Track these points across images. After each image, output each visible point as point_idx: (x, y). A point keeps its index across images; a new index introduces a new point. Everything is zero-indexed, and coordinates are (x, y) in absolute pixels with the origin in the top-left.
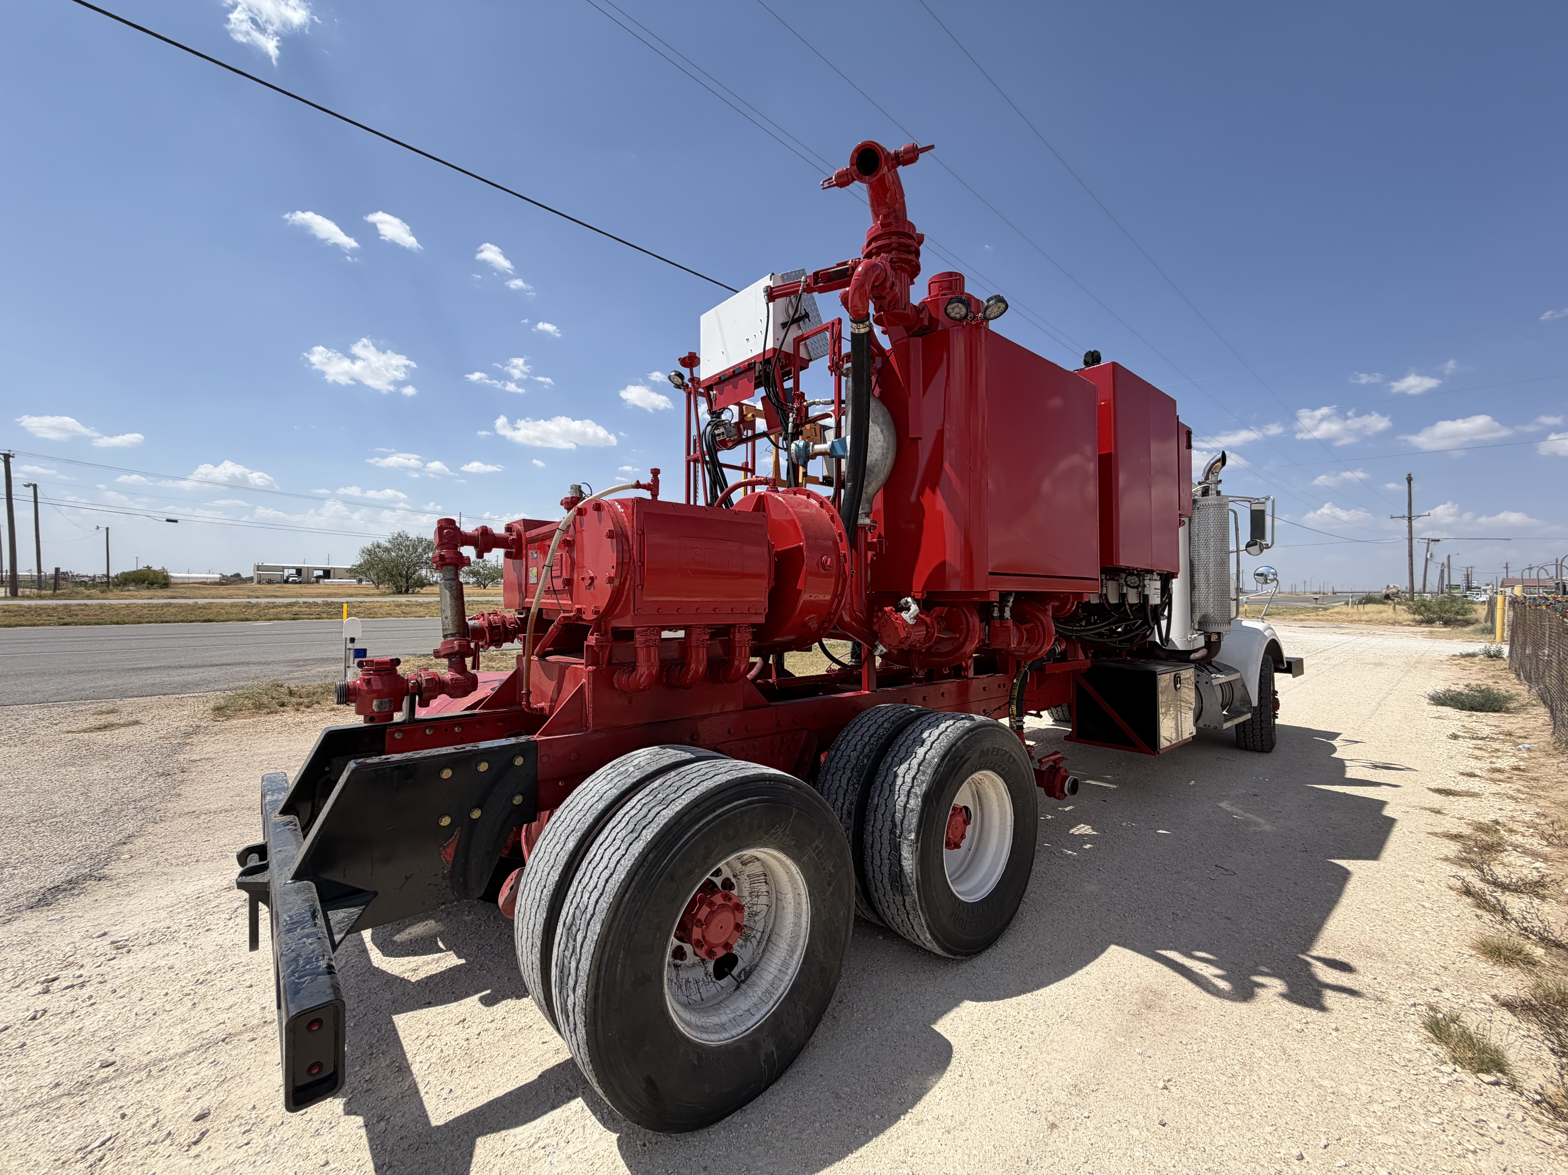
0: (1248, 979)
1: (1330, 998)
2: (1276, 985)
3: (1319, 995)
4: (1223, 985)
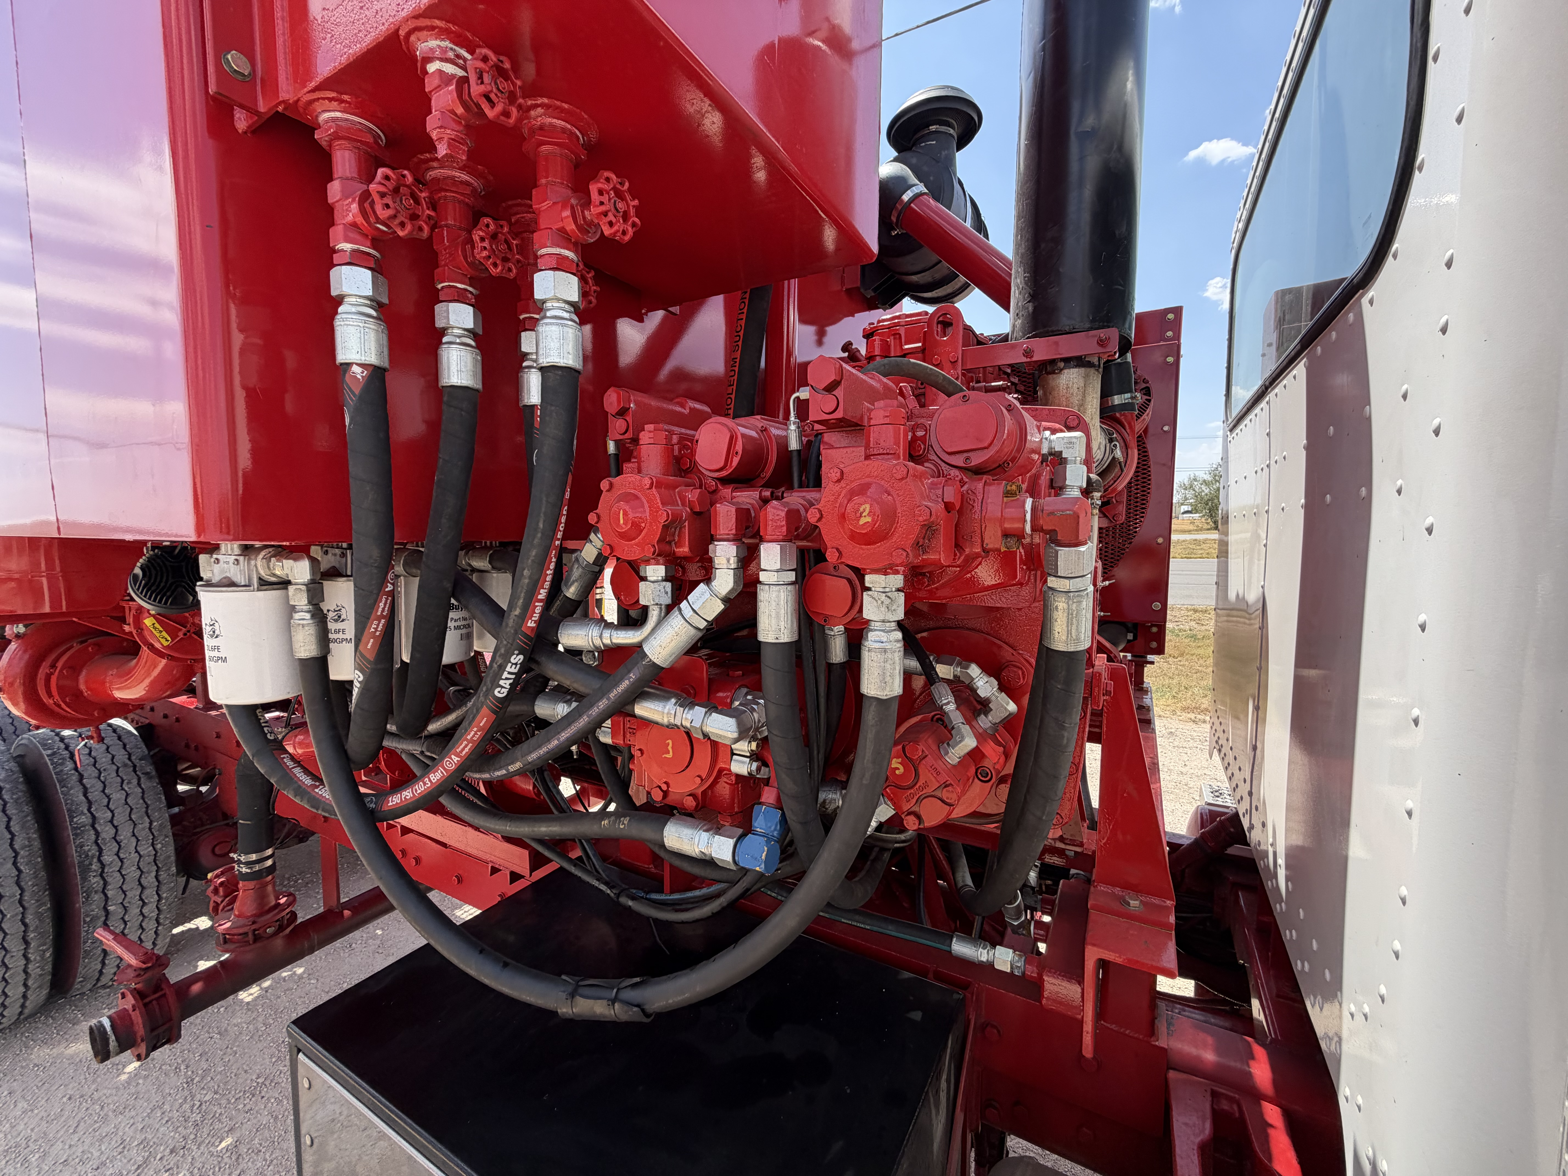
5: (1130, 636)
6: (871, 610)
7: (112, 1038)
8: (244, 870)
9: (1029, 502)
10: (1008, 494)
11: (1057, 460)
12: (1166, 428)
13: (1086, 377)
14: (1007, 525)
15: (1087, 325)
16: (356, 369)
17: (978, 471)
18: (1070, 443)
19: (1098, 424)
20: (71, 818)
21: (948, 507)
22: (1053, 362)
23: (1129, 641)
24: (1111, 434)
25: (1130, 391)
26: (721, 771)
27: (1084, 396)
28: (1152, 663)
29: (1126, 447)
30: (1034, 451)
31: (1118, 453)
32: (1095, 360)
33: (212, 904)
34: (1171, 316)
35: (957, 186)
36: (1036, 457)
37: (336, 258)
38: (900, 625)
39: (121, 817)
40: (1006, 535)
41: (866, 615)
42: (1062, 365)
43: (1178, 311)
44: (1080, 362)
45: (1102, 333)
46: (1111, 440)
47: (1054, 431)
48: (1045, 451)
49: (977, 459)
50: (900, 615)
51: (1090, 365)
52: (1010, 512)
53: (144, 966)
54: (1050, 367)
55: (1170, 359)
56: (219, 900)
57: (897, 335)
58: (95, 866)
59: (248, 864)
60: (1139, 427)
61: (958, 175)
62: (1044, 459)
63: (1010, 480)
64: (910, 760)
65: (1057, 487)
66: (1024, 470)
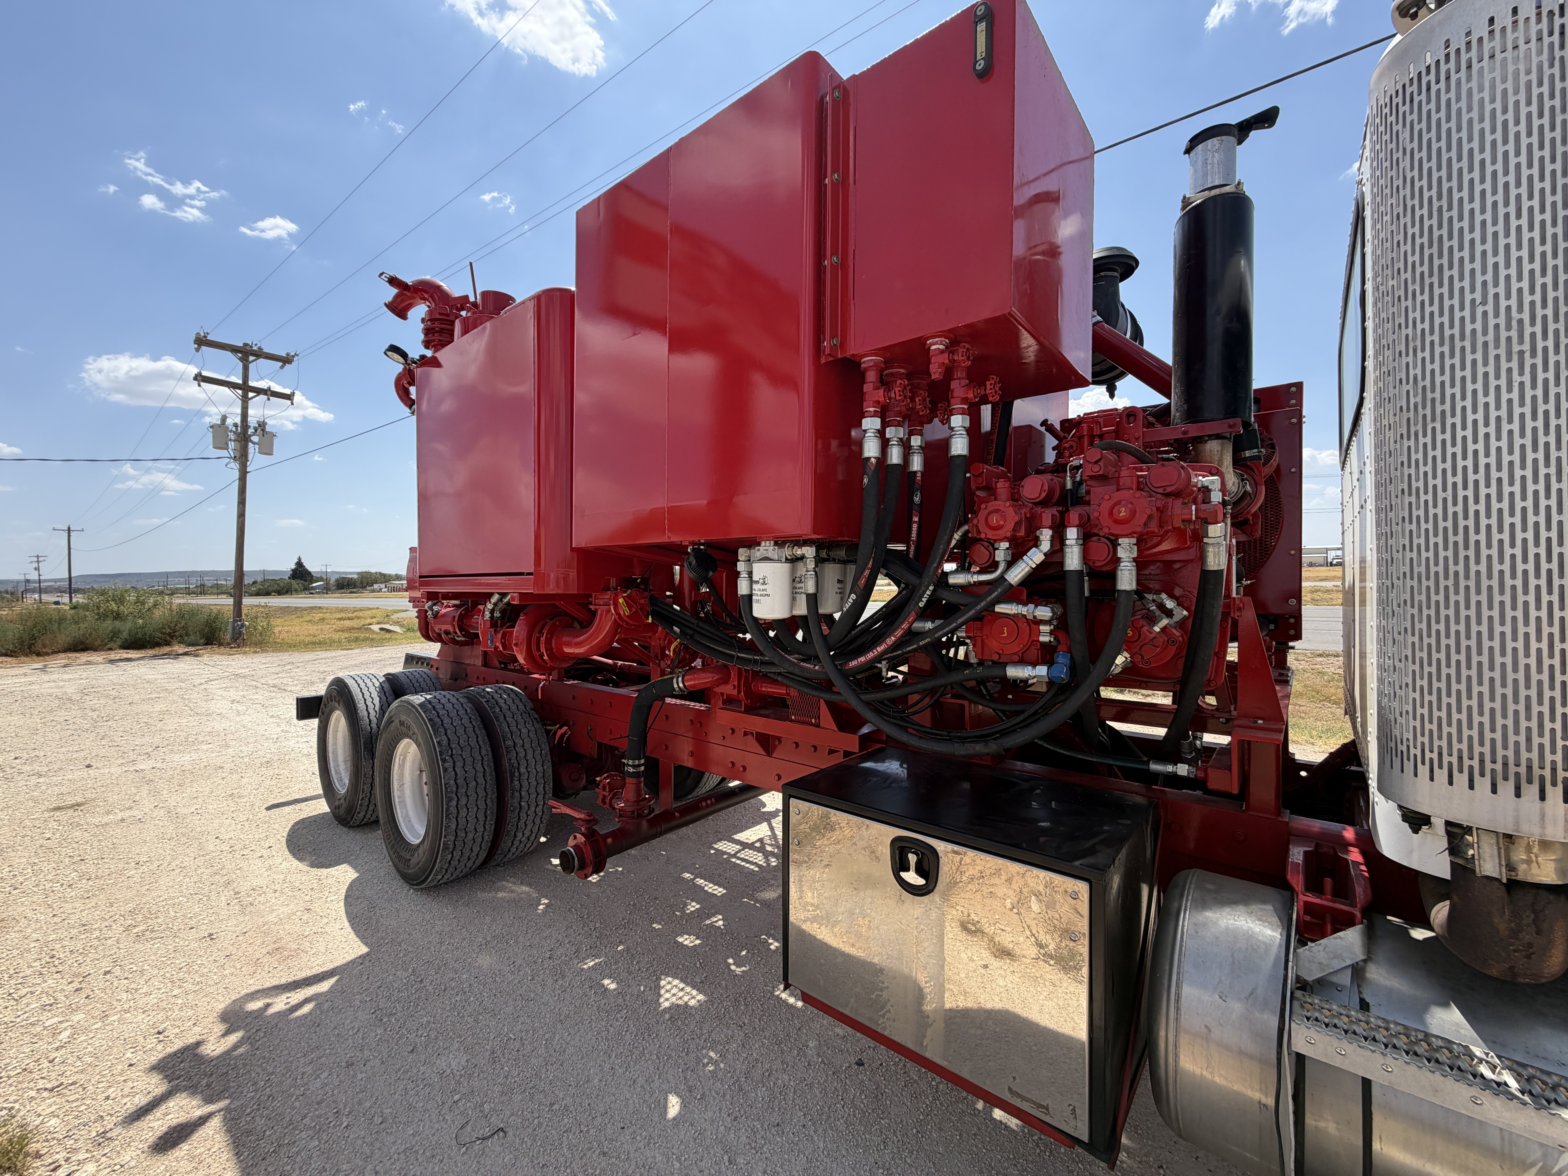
0: (244, 1028)
1: (156, 1085)
2: (215, 1047)
3: (169, 1078)
4: (254, 1005)
5: (1272, 627)
6: (1121, 553)
7: (576, 859)
8: (631, 770)
9: (1194, 507)
10: (1184, 503)
11: (1206, 490)
12: (1293, 470)
13: (1222, 445)
14: (1184, 517)
15: (1222, 416)
16: (873, 460)
17: (1167, 495)
18: (1213, 482)
19: (1231, 469)
20: (504, 741)
21: (1158, 509)
22: (1201, 437)
23: (1270, 630)
24: (1242, 475)
25: (1257, 448)
26: (1033, 641)
27: (1222, 455)
28: (1293, 648)
29: (1255, 485)
30: (1194, 486)
31: (1248, 488)
32: (1228, 435)
33: (601, 797)
34: (1293, 389)
35: (1121, 309)
36: (1195, 489)
37: (866, 414)
38: (1135, 560)
39: (527, 746)
40: (1183, 521)
41: (1119, 555)
42: (1207, 438)
43: (1299, 386)
44: (1218, 437)
45: (1231, 421)
46: (1243, 480)
47: (1204, 476)
48: (1199, 486)
49: (1169, 490)
50: (1135, 555)
51: (1224, 438)
52: (1185, 511)
53: (589, 818)
54: (1199, 440)
55: (1294, 420)
56: (607, 794)
57: (1098, 423)
58: (517, 774)
59: (634, 766)
60: (1268, 470)
61: (1121, 300)
62: (1199, 489)
63: (1184, 498)
64: (1135, 628)
65: (1207, 500)
66: (1190, 495)
